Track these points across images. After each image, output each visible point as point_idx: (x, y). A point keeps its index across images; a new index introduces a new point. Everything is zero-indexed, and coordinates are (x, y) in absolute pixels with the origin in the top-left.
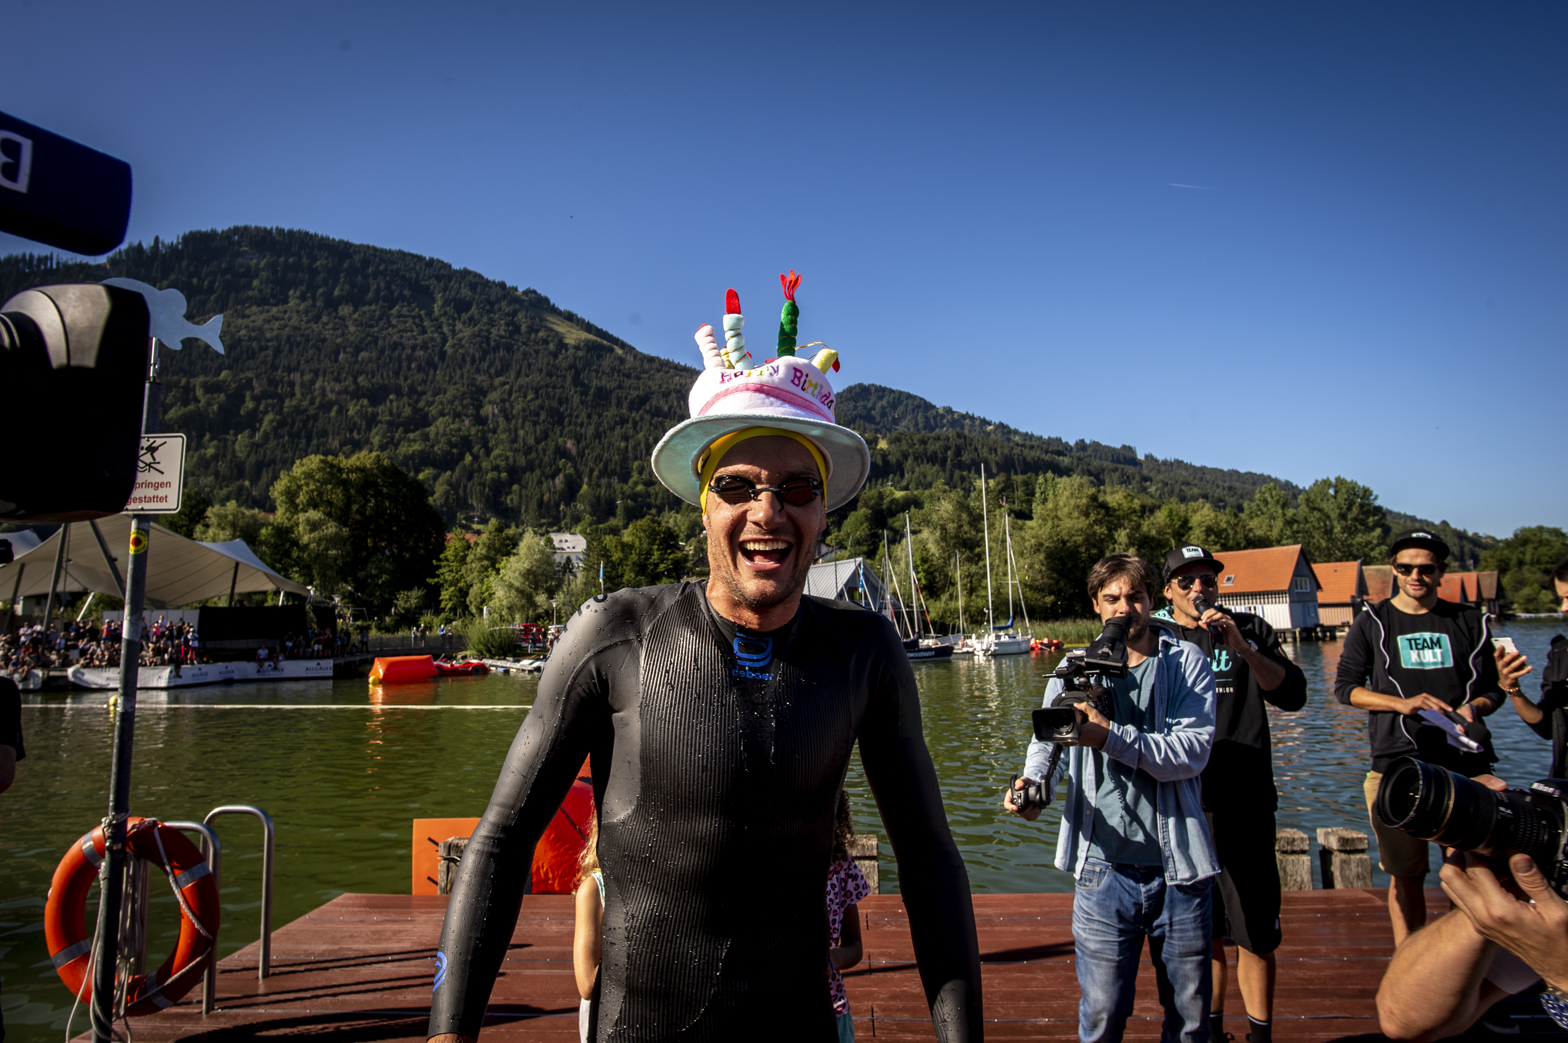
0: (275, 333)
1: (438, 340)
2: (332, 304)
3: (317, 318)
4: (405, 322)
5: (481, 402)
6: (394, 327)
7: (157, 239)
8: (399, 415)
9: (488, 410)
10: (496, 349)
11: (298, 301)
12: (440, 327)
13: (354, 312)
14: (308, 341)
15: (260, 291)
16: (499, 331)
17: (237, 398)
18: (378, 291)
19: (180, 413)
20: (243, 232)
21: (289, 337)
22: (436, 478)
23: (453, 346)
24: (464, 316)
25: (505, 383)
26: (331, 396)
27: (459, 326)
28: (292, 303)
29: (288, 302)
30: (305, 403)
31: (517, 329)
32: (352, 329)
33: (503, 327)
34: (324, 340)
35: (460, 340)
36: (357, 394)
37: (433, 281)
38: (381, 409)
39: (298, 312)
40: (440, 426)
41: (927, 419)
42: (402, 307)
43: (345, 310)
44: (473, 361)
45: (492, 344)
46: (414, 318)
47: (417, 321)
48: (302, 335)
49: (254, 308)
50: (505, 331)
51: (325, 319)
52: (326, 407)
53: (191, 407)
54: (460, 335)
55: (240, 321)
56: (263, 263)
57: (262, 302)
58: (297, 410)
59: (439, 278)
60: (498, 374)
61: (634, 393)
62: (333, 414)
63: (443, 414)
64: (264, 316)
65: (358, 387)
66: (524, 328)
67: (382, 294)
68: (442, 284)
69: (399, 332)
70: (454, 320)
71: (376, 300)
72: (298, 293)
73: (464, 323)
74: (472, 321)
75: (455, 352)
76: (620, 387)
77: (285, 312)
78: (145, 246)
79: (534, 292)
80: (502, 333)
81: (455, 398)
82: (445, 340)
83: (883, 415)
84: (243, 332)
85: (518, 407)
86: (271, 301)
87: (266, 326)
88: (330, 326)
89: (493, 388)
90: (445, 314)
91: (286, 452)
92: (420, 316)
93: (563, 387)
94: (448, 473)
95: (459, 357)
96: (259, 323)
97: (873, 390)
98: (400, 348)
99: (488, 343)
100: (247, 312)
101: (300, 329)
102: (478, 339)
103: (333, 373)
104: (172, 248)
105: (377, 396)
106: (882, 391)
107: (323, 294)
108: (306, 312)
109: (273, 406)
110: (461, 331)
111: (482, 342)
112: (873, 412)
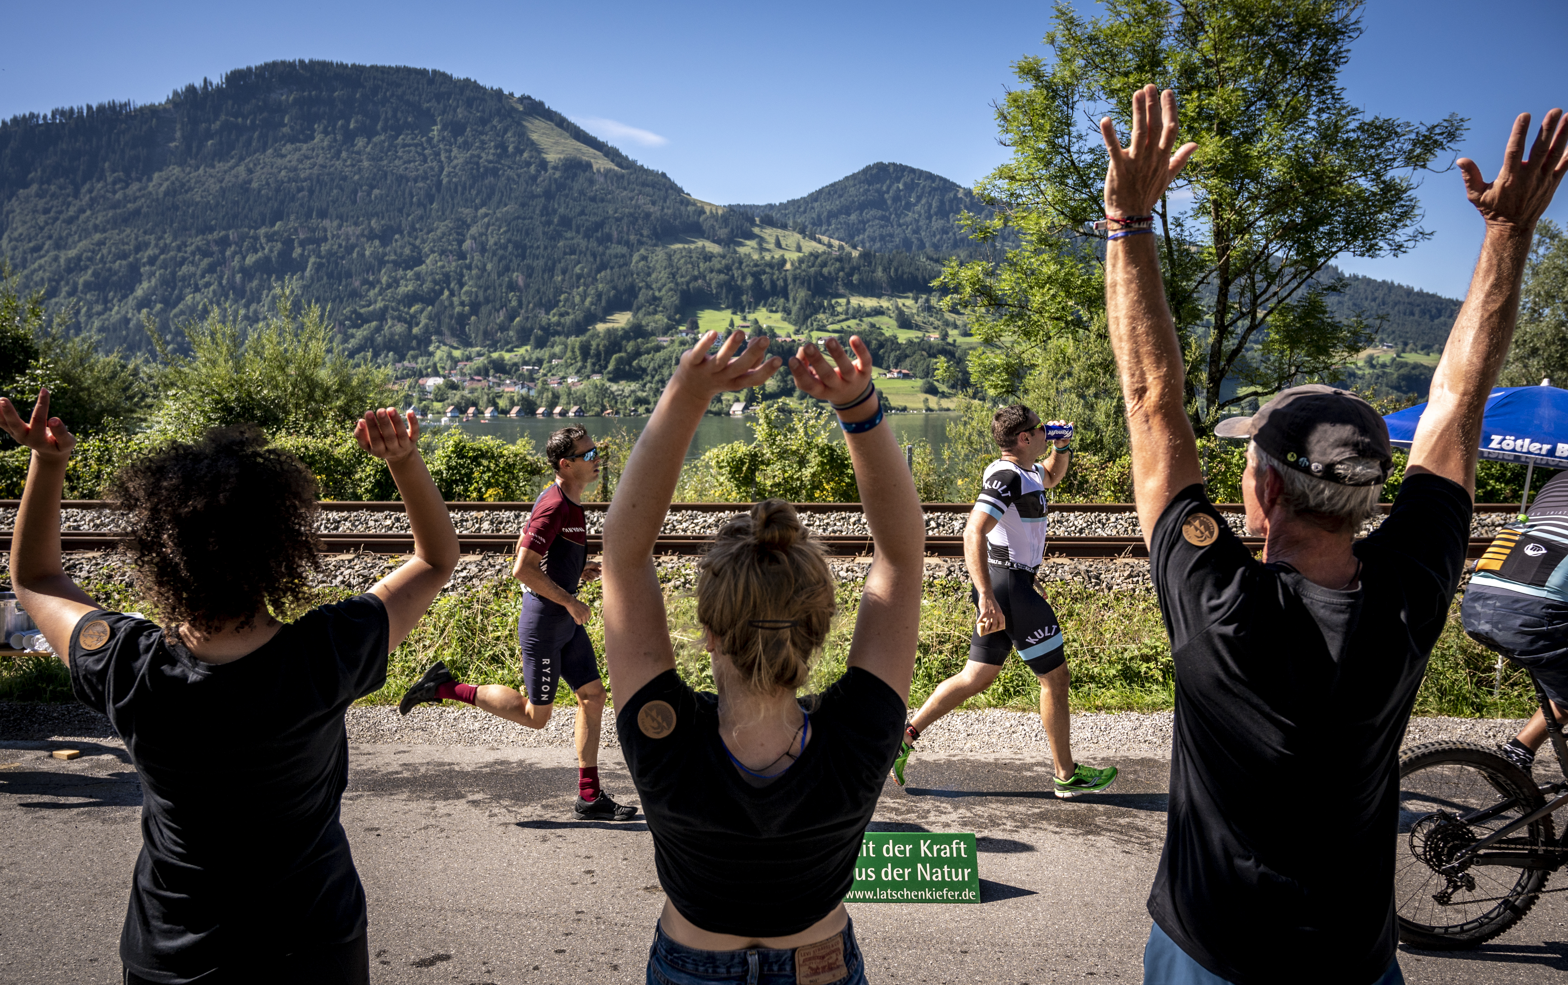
0: (308, 171)
1: (436, 169)
2: (349, 137)
3: (337, 155)
4: (409, 152)
5: (464, 236)
6: (400, 158)
7: (205, 80)
8: (401, 254)
9: (467, 244)
10: (484, 176)
11: (322, 136)
12: (439, 154)
13: (368, 144)
14: (332, 180)
15: (292, 128)
16: (488, 156)
17: (288, 244)
18: (386, 120)
19: (253, 259)
20: (272, 67)
21: (319, 175)
22: (422, 311)
23: (448, 175)
24: (460, 140)
25: (486, 215)
26: (353, 240)
27: (455, 151)
28: (318, 137)
29: (313, 138)
30: (336, 247)
31: (505, 149)
32: (366, 164)
33: (492, 151)
34: (345, 179)
35: (454, 168)
36: (371, 237)
37: (433, 103)
38: (388, 248)
39: (323, 148)
40: (430, 264)
41: (942, 202)
42: (407, 135)
43: (360, 142)
44: (464, 188)
45: (482, 170)
46: (416, 145)
47: (419, 149)
48: (329, 174)
49: (289, 147)
50: (494, 154)
51: (344, 154)
52: (350, 249)
53: (260, 254)
54: (455, 162)
55: (279, 161)
56: (291, 98)
57: (293, 140)
58: (331, 253)
59: (439, 97)
60: (483, 204)
61: (593, 219)
62: (355, 255)
63: (433, 252)
64: (297, 155)
65: (372, 230)
66: (511, 149)
67: (390, 122)
68: (441, 105)
69: (405, 163)
70: (451, 145)
71: (384, 130)
72: (322, 127)
73: (459, 147)
74: (466, 146)
75: (449, 182)
76: (582, 213)
77: (313, 150)
78: (197, 85)
79: (529, 98)
80: (491, 157)
81: (444, 234)
82: (442, 169)
83: (896, 199)
84: (283, 173)
85: (491, 241)
86: (301, 137)
87: (300, 166)
88: (349, 163)
89: (475, 220)
90: (444, 138)
91: (325, 292)
92: (422, 144)
93: (531, 218)
94: (430, 308)
95: (453, 186)
96: (294, 163)
97: (891, 169)
98: (404, 181)
99: (478, 169)
100: (284, 151)
101: (325, 167)
102: (470, 166)
103: (353, 217)
104: (219, 89)
105: (385, 237)
106: (901, 170)
107: (342, 126)
108: (330, 147)
109: (314, 251)
110: (455, 157)
111: (472, 169)
112: (886, 196)
